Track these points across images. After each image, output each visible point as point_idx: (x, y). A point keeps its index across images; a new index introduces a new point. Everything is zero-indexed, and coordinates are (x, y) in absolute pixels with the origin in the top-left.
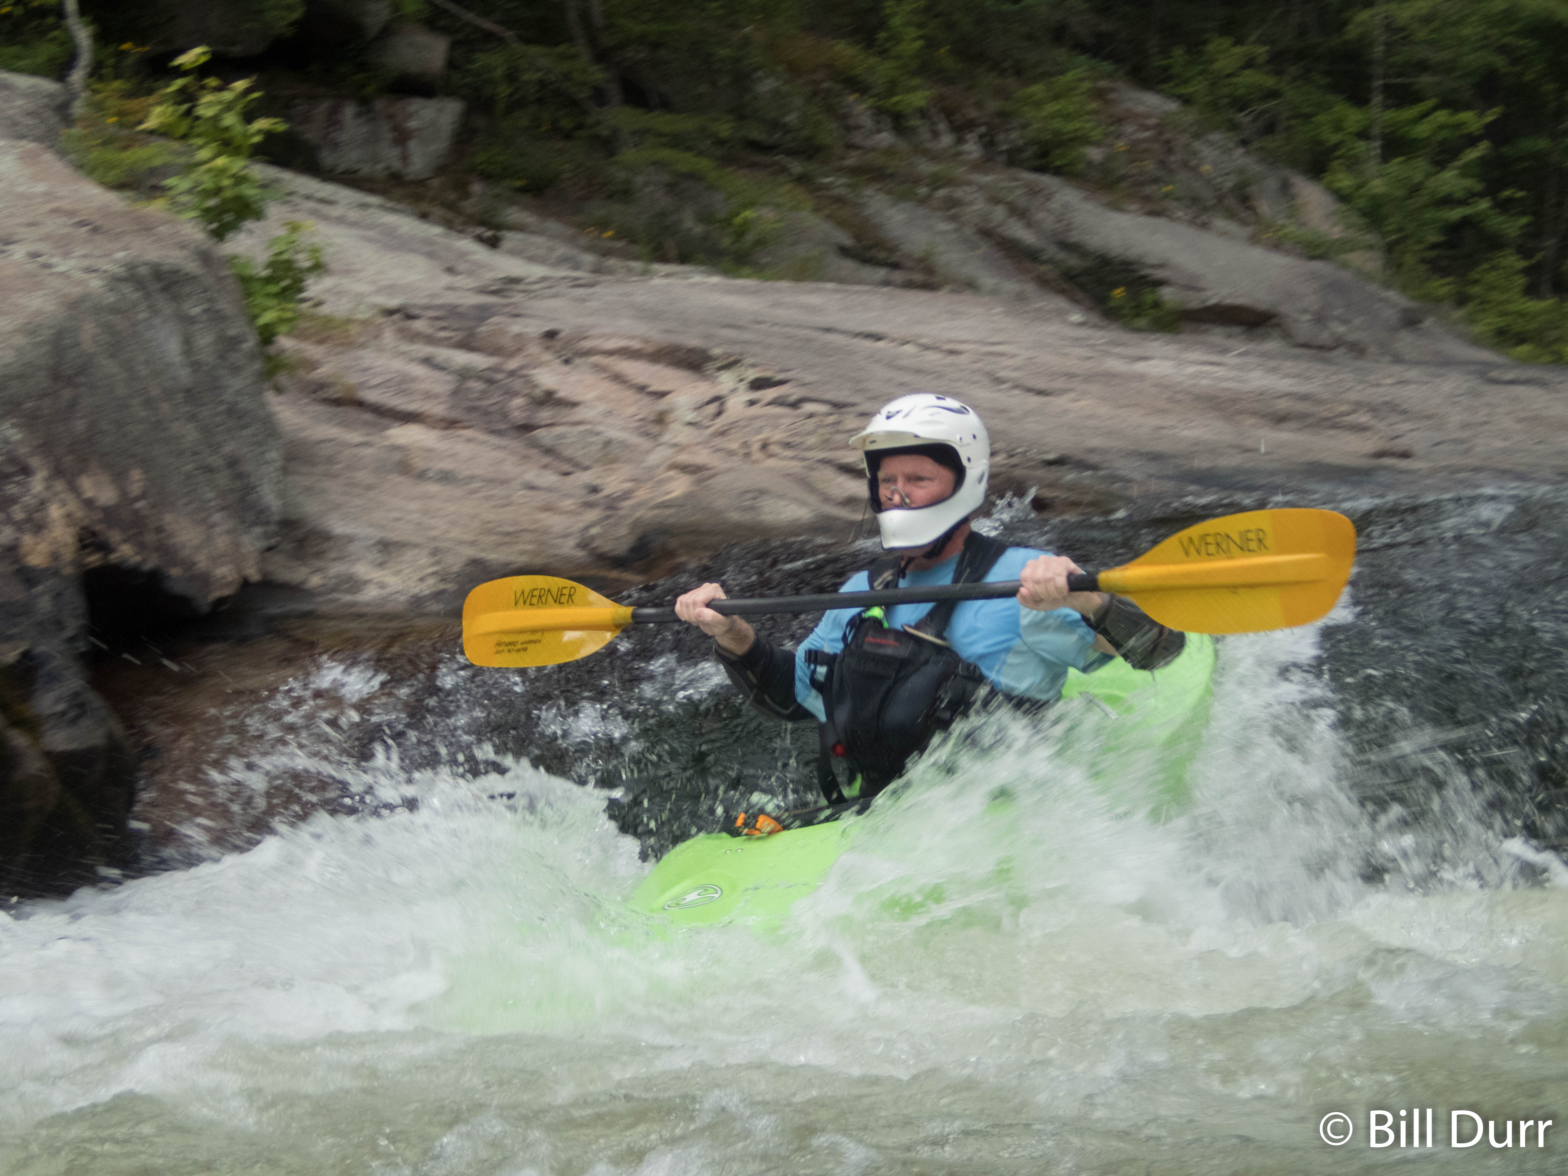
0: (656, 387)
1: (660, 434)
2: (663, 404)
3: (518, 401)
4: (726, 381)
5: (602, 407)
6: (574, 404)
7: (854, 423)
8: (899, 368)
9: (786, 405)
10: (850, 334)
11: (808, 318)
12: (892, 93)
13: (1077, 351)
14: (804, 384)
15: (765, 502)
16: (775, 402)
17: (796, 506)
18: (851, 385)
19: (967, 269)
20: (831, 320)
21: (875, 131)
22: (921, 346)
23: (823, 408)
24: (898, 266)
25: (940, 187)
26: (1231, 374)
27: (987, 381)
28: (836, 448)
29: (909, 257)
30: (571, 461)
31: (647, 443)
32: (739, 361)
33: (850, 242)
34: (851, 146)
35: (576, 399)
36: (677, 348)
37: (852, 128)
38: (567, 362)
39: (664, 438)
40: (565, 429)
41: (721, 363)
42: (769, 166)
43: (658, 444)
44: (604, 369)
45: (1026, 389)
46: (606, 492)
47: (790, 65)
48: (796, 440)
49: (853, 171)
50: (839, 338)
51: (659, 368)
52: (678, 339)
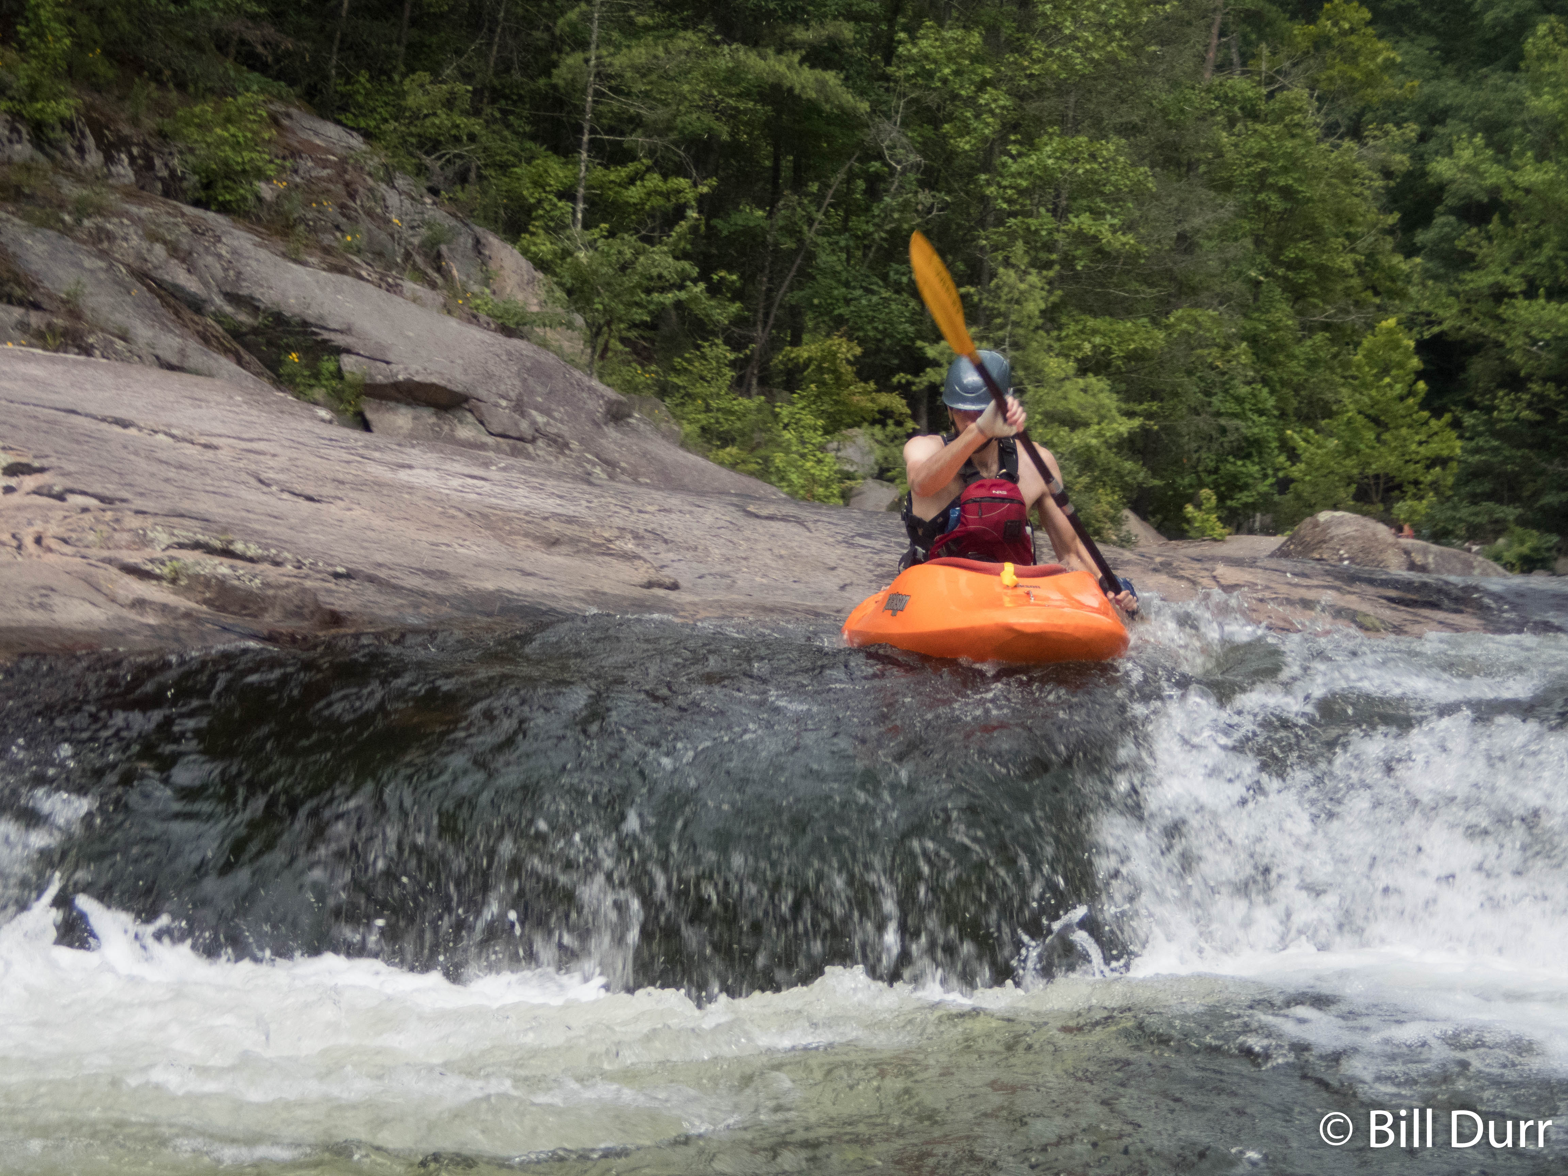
7: (134, 522)
8: (161, 462)
9: (50, 495)
10: (95, 417)
11: (44, 396)
12: (32, 98)
13: (335, 453)
14: (66, 474)
15: (56, 600)
16: (38, 492)
17: (88, 606)
18: (115, 478)
19: (119, 318)
20: (69, 398)
21: (10, 141)
22: (173, 436)
23: (93, 502)
24: (36, 306)
25: (89, 216)
26: (497, 489)
27: (253, 482)
28: (118, 547)
29: (50, 296)
45: (293, 494)
48: (74, 536)
50: (85, 422)
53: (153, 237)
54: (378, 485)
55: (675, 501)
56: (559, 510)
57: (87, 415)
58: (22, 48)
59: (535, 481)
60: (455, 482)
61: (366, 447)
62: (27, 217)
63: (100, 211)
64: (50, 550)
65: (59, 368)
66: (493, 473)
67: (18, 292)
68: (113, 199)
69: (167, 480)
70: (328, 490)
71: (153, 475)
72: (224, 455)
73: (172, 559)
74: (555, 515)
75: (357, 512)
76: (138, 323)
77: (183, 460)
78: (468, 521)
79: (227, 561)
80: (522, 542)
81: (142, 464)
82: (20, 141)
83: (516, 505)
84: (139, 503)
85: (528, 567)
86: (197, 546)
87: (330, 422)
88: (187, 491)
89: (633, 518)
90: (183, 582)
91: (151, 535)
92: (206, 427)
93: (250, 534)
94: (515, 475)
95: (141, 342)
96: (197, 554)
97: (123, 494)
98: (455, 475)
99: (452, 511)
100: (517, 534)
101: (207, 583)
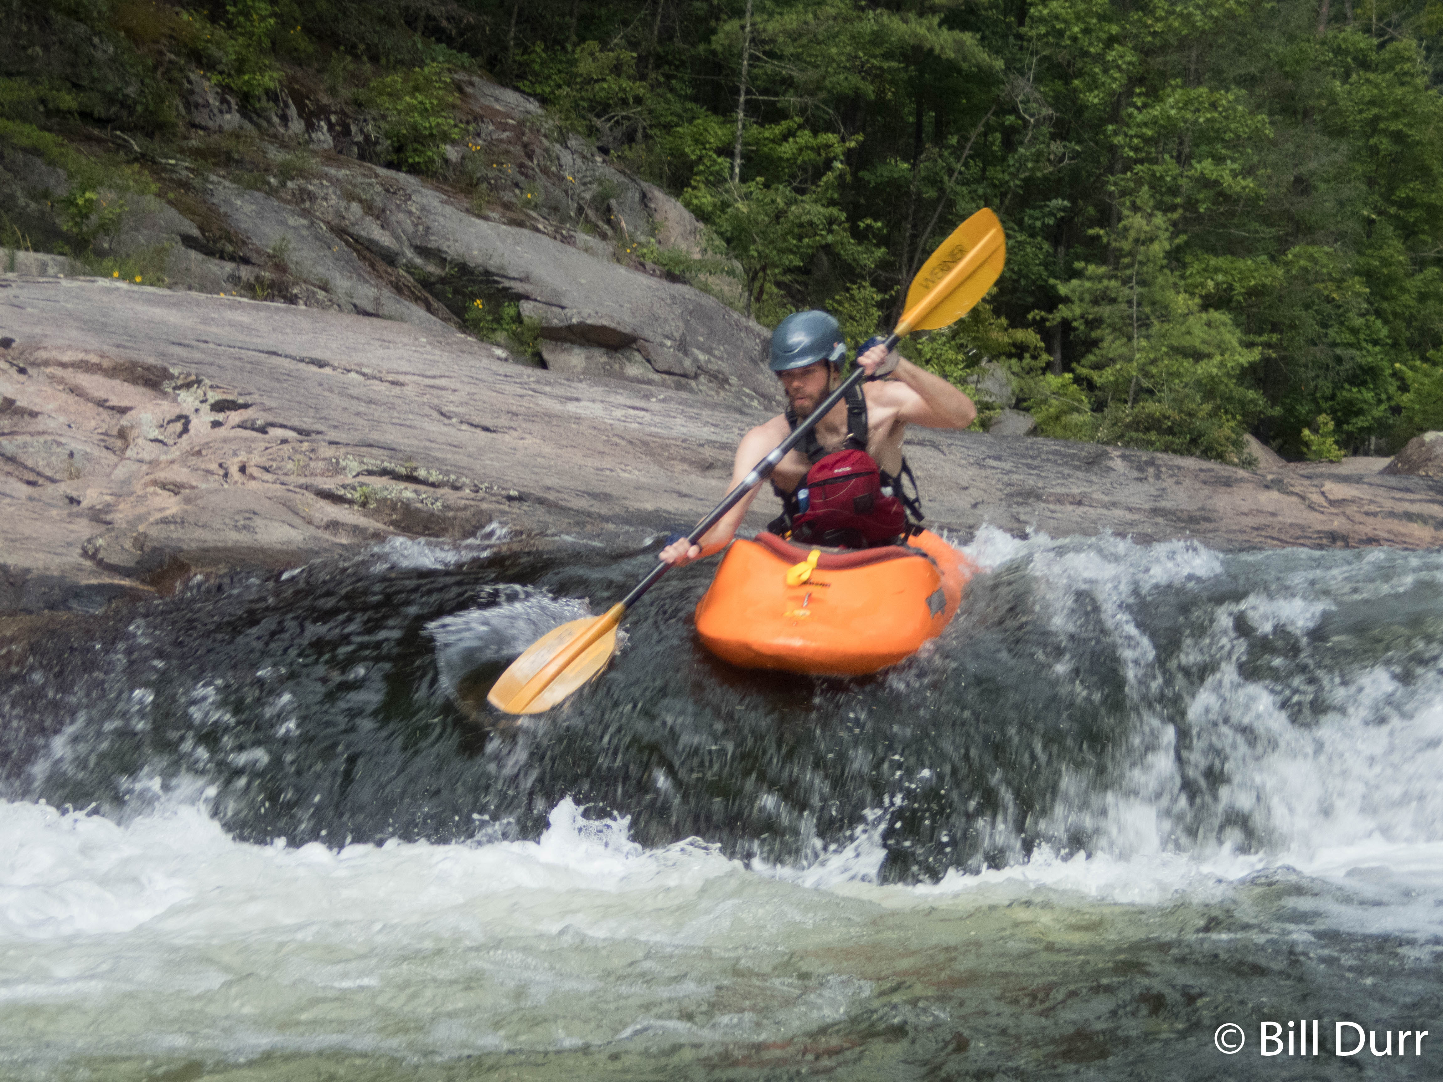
0: (114, 402)
1: (124, 450)
2: (125, 421)
4: (188, 400)
5: (62, 419)
6: (33, 414)
7: (328, 452)
8: (352, 397)
9: (253, 429)
10: (294, 358)
11: (248, 339)
12: (240, 71)
13: (509, 388)
14: (267, 410)
15: (258, 522)
16: (242, 426)
17: (287, 527)
18: (312, 412)
19: (320, 270)
20: (270, 342)
21: (221, 111)
22: (364, 375)
23: (291, 435)
24: (245, 261)
25: (292, 178)
26: (657, 419)
27: (435, 415)
28: (312, 474)
29: (258, 252)
30: (33, 470)
31: (112, 458)
32: (199, 382)
33: (195, 232)
34: (194, 126)
35: (36, 409)
36: (134, 365)
37: (197, 106)
38: (22, 371)
39: (129, 453)
40: (28, 438)
41: (179, 382)
42: (106, 141)
43: (122, 459)
44: (61, 381)
45: (471, 425)
46: (85, 504)
47: (128, 31)
48: (274, 465)
49: (197, 153)
50: (286, 363)
51: (116, 383)
52: (134, 356)
53: (350, 197)
54: (548, 417)
56: (713, 437)
57: (286, 356)
58: (231, 27)
59: (692, 411)
60: (619, 413)
61: (538, 382)
62: (237, 180)
63: (302, 173)
64: (253, 478)
65: (262, 314)
66: (653, 404)
67: (230, 248)
68: (314, 163)
69: (358, 414)
70: (503, 421)
71: (345, 409)
72: (409, 391)
73: (362, 485)
74: (710, 442)
75: (529, 441)
76: (337, 275)
77: (373, 396)
78: (629, 448)
79: (412, 486)
80: (679, 467)
81: (336, 400)
82: (229, 111)
83: (674, 433)
84: (333, 435)
85: (684, 489)
86: (384, 472)
87: (506, 360)
88: (376, 424)
90: (373, 506)
91: (343, 463)
92: (395, 366)
93: (432, 462)
94: (673, 406)
95: (340, 292)
96: (385, 480)
97: (319, 427)
98: (618, 406)
99: (616, 439)
100: (675, 459)
101: (393, 506)
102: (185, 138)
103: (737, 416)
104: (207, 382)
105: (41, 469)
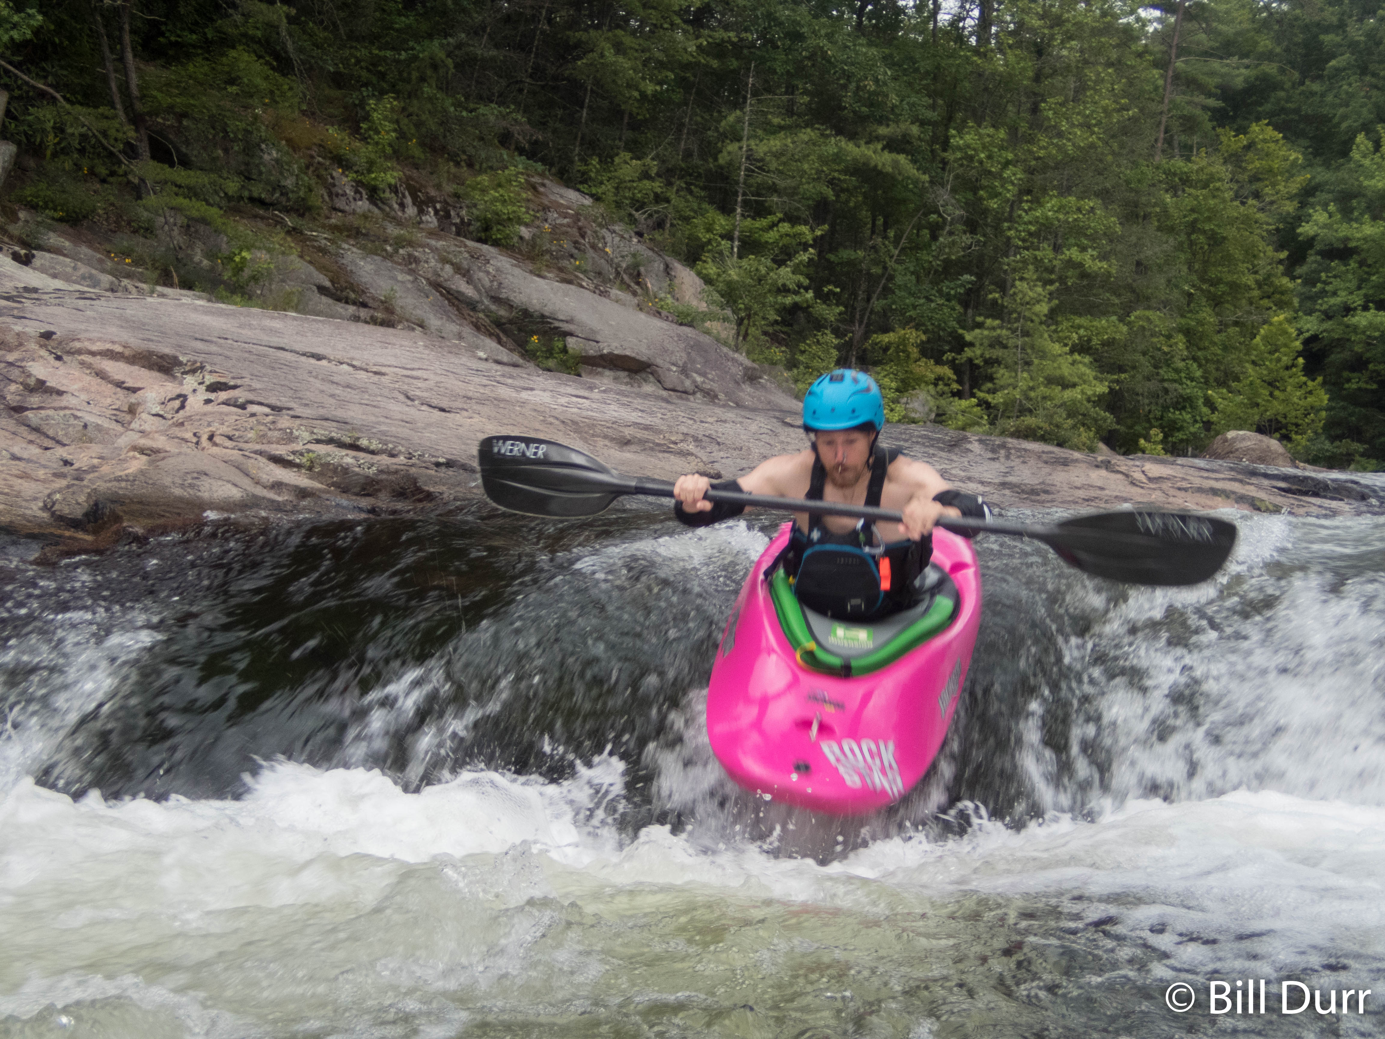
0: (130, 383)
1: (130, 423)
2: (133, 398)
3: (13, 387)
4: (190, 382)
5: (84, 397)
6: (60, 393)
7: (287, 424)
8: (333, 382)
9: (235, 406)
10: (298, 353)
12: (370, 171)
13: (476, 380)
14: (251, 390)
15: (205, 481)
16: (226, 403)
17: (229, 486)
18: (290, 393)
19: (418, 312)
21: (355, 199)
22: (354, 366)
23: (264, 410)
24: (364, 305)
25: (403, 247)
26: (594, 405)
27: (402, 398)
28: (269, 442)
29: (374, 299)
30: (53, 439)
31: (119, 428)
32: (202, 368)
33: (327, 284)
34: (335, 209)
35: (62, 389)
36: (151, 353)
37: (337, 195)
38: (59, 358)
39: (133, 425)
40: (51, 412)
41: (187, 368)
42: (268, 218)
43: (128, 430)
44: (89, 366)
45: (430, 406)
46: (76, 466)
47: (289, 141)
48: (237, 433)
49: (335, 229)
50: (288, 356)
51: (135, 370)
52: (153, 347)
53: (444, 261)
54: (499, 401)
55: (730, 415)
56: (640, 421)
57: (292, 351)
58: (364, 139)
59: (625, 400)
60: (563, 400)
61: (503, 376)
62: (363, 248)
63: (410, 244)
64: (216, 445)
66: (595, 394)
67: (353, 296)
68: (420, 236)
69: (332, 396)
70: (459, 404)
71: (322, 391)
72: (387, 379)
73: (309, 451)
74: (636, 424)
75: (477, 419)
77: (352, 382)
78: (561, 427)
79: (353, 453)
80: (601, 442)
81: (318, 384)
82: (361, 199)
83: (606, 417)
84: (299, 411)
86: (331, 441)
87: (486, 360)
88: (343, 403)
89: (695, 427)
90: (317, 469)
91: (296, 433)
92: (383, 360)
93: (374, 433)
94: (612, 395)
96: (330, 448)
97: (292, 405)
98: (563, 395)
99: (552, 420)
100: (598, 436)
101: (335, 470)
102: (328, 218)
103: (664, 405)
104: (208, 368)
105: (60, 438)
